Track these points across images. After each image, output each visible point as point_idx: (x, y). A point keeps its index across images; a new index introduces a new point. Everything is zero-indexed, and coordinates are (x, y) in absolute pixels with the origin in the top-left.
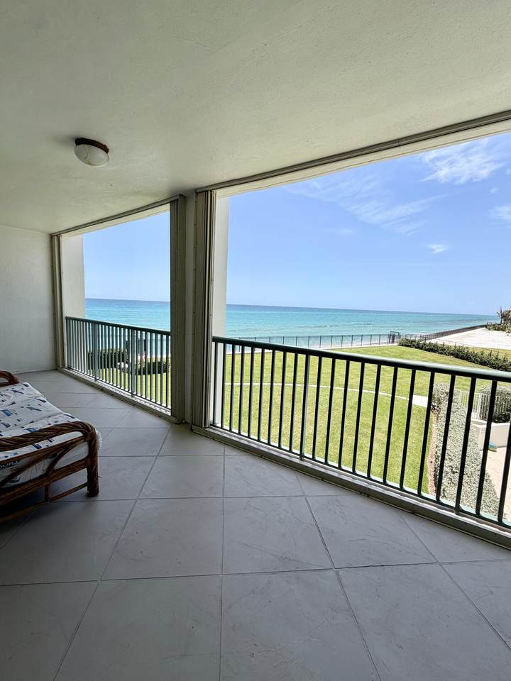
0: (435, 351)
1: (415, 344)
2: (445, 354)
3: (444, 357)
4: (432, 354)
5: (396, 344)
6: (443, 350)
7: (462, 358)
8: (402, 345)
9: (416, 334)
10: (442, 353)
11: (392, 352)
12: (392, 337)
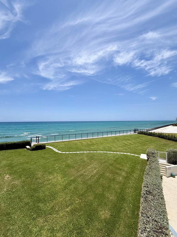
0: (151, 135)
1: (144, 133)
2: (155, 136)
3: (155, 137)
4: (150, 136)
5: (137, 133)
6: (154, 135)
7: (161, 138)
8: (139, 134)
9: (145, 129)
10: (154, 136)
11: (135, 136)
12: (135, 131)
